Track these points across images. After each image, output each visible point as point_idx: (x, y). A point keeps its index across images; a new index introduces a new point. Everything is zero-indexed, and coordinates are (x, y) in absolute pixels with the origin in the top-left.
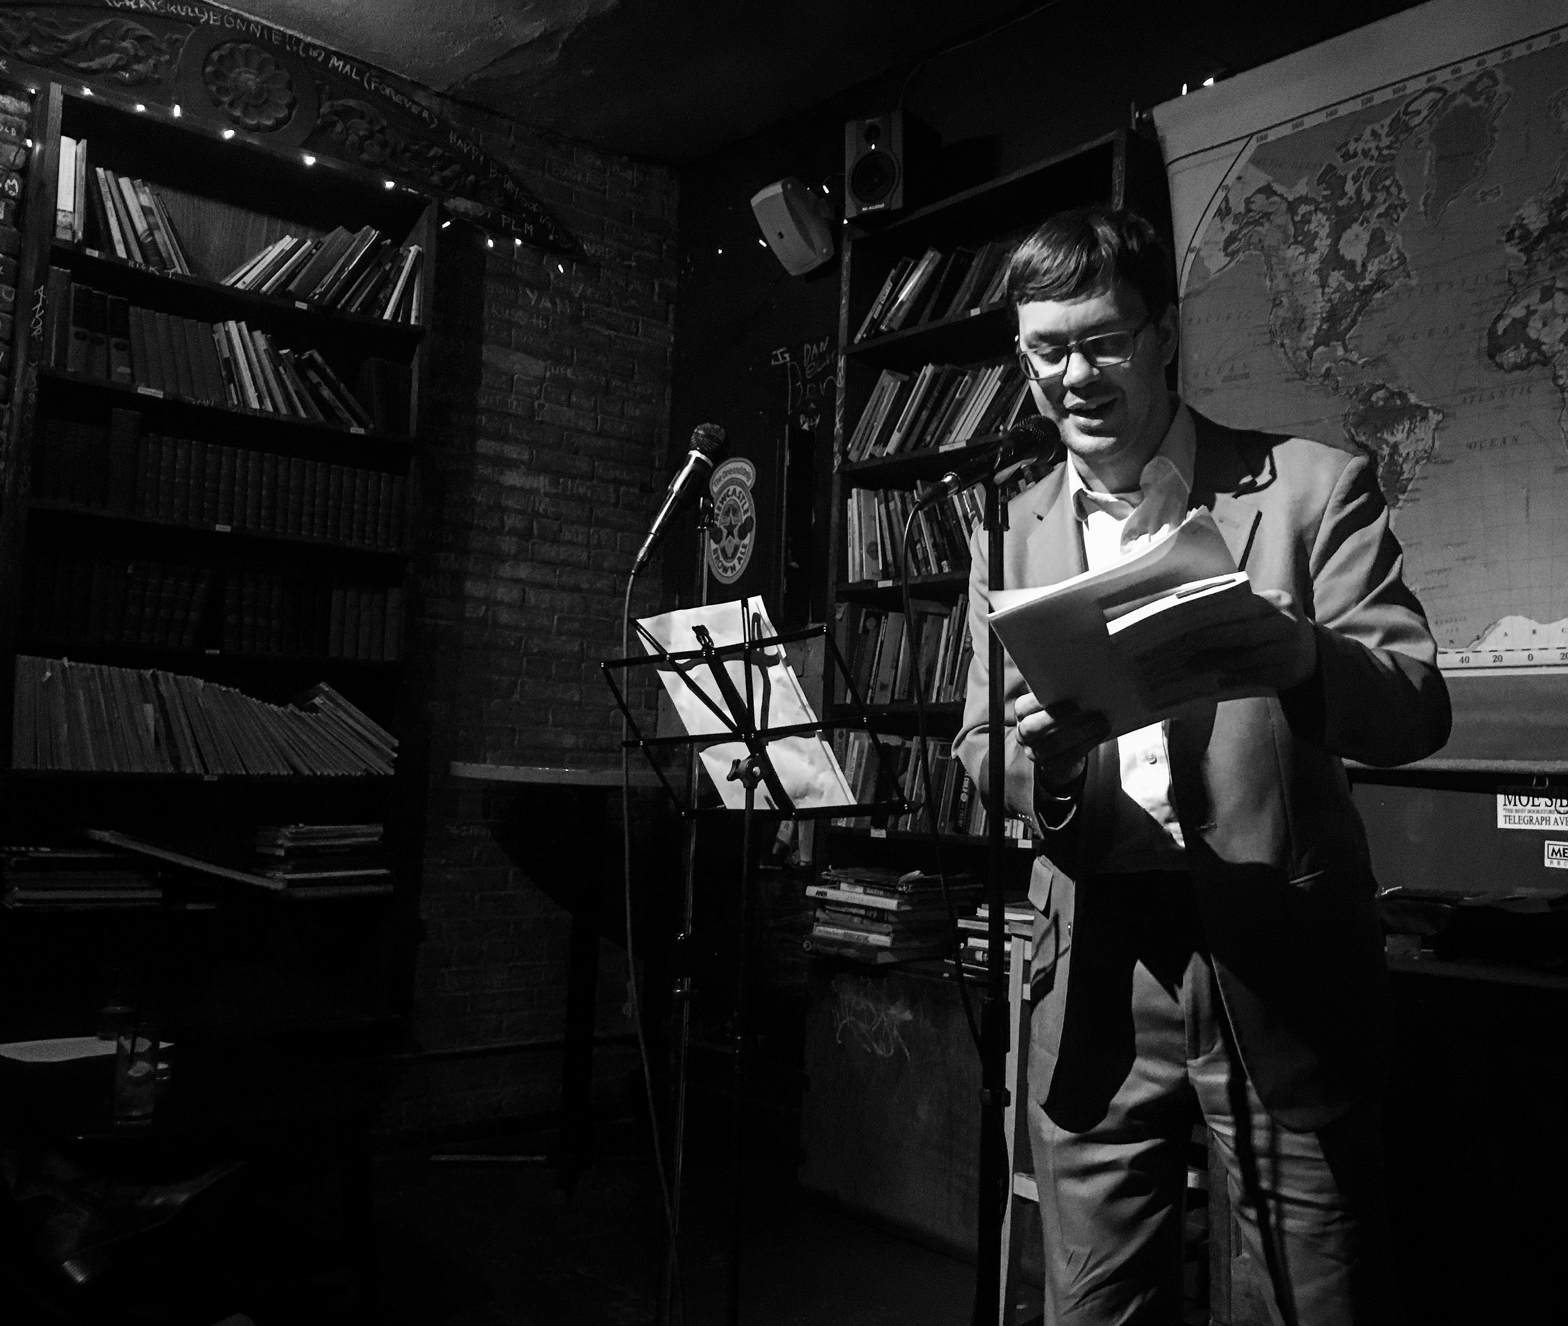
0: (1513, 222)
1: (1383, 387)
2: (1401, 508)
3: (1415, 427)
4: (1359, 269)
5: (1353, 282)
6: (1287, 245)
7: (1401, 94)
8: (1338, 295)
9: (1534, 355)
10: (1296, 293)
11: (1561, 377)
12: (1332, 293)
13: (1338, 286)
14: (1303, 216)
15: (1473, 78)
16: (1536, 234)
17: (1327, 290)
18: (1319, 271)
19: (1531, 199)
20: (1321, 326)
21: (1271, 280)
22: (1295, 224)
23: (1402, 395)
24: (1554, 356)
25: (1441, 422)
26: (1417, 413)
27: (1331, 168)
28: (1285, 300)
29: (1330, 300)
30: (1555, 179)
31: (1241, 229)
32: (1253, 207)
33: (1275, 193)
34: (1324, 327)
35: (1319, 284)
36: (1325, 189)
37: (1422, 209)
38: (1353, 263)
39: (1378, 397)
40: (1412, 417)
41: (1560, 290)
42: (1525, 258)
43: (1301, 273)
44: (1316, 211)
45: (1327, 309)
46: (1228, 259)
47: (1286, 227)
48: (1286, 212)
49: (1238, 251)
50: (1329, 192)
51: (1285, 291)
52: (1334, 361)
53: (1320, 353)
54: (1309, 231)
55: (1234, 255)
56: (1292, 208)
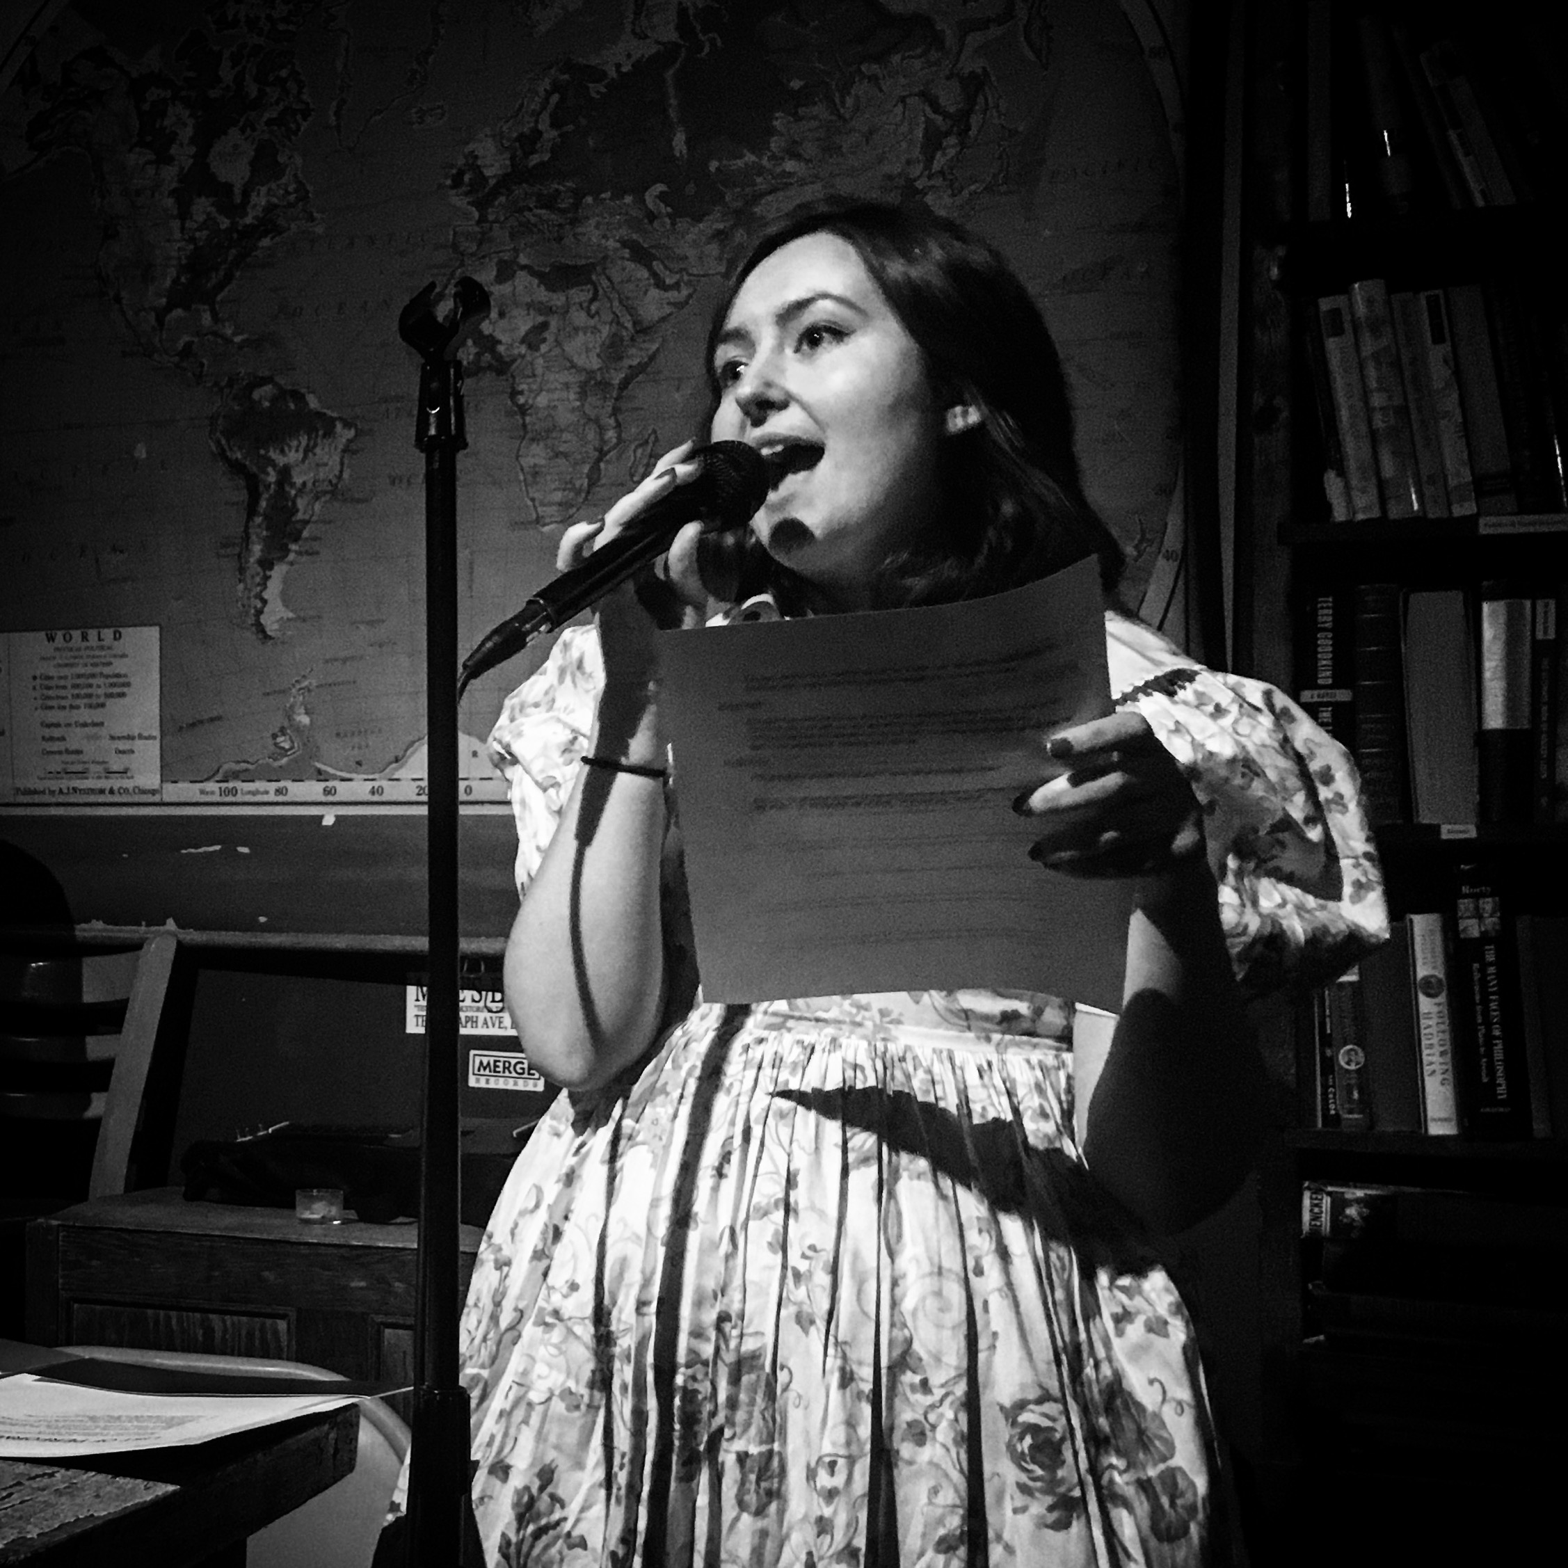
0: (461, 162)
1: (270, 380)
2: (292, 564)
3: (315, 445)
4: (238, 200)
5: (227, 217)
6: (127, 147)
9: (487, 357)
10: (139, 223)
11: (521, 393)
12: (197, 230)
13: (206, 221)
14: (153, 104)
16: (492, 182)
17: (188, 224)
18: (176, 194)
19: (488, 130)
20: (178, 278)
21: (103, 197)
22: (140, 113)
23: (299, 397)
24: (514, 361)
25: (349, 441)
26: (319, 426)
27: (196, 38)
28: (123, 231)
29: (192, 240)
30: (522, 105)
31: (53, 111)
32: (74, 77)
33: (110, 62)
34: (183, 280)
35: (175, 212)
36: (189, 68)
37: (332, 120)
38: (229, 187)
39: (263, 394)
40: (313, 430)
41: (523, 267)
42: (476, 215)
43: (149, 193)
44: (173, 99)
45: (188, 253)
46: (35, 153)
47: (126, 117)
48: (128, 94)
49: (50, 143)
50: (194, 74)
51: (124, 217)
52: (197, 335)
53: (176, 319)
54: (163, 128)
55: (42, 150)
56: (136, 90)
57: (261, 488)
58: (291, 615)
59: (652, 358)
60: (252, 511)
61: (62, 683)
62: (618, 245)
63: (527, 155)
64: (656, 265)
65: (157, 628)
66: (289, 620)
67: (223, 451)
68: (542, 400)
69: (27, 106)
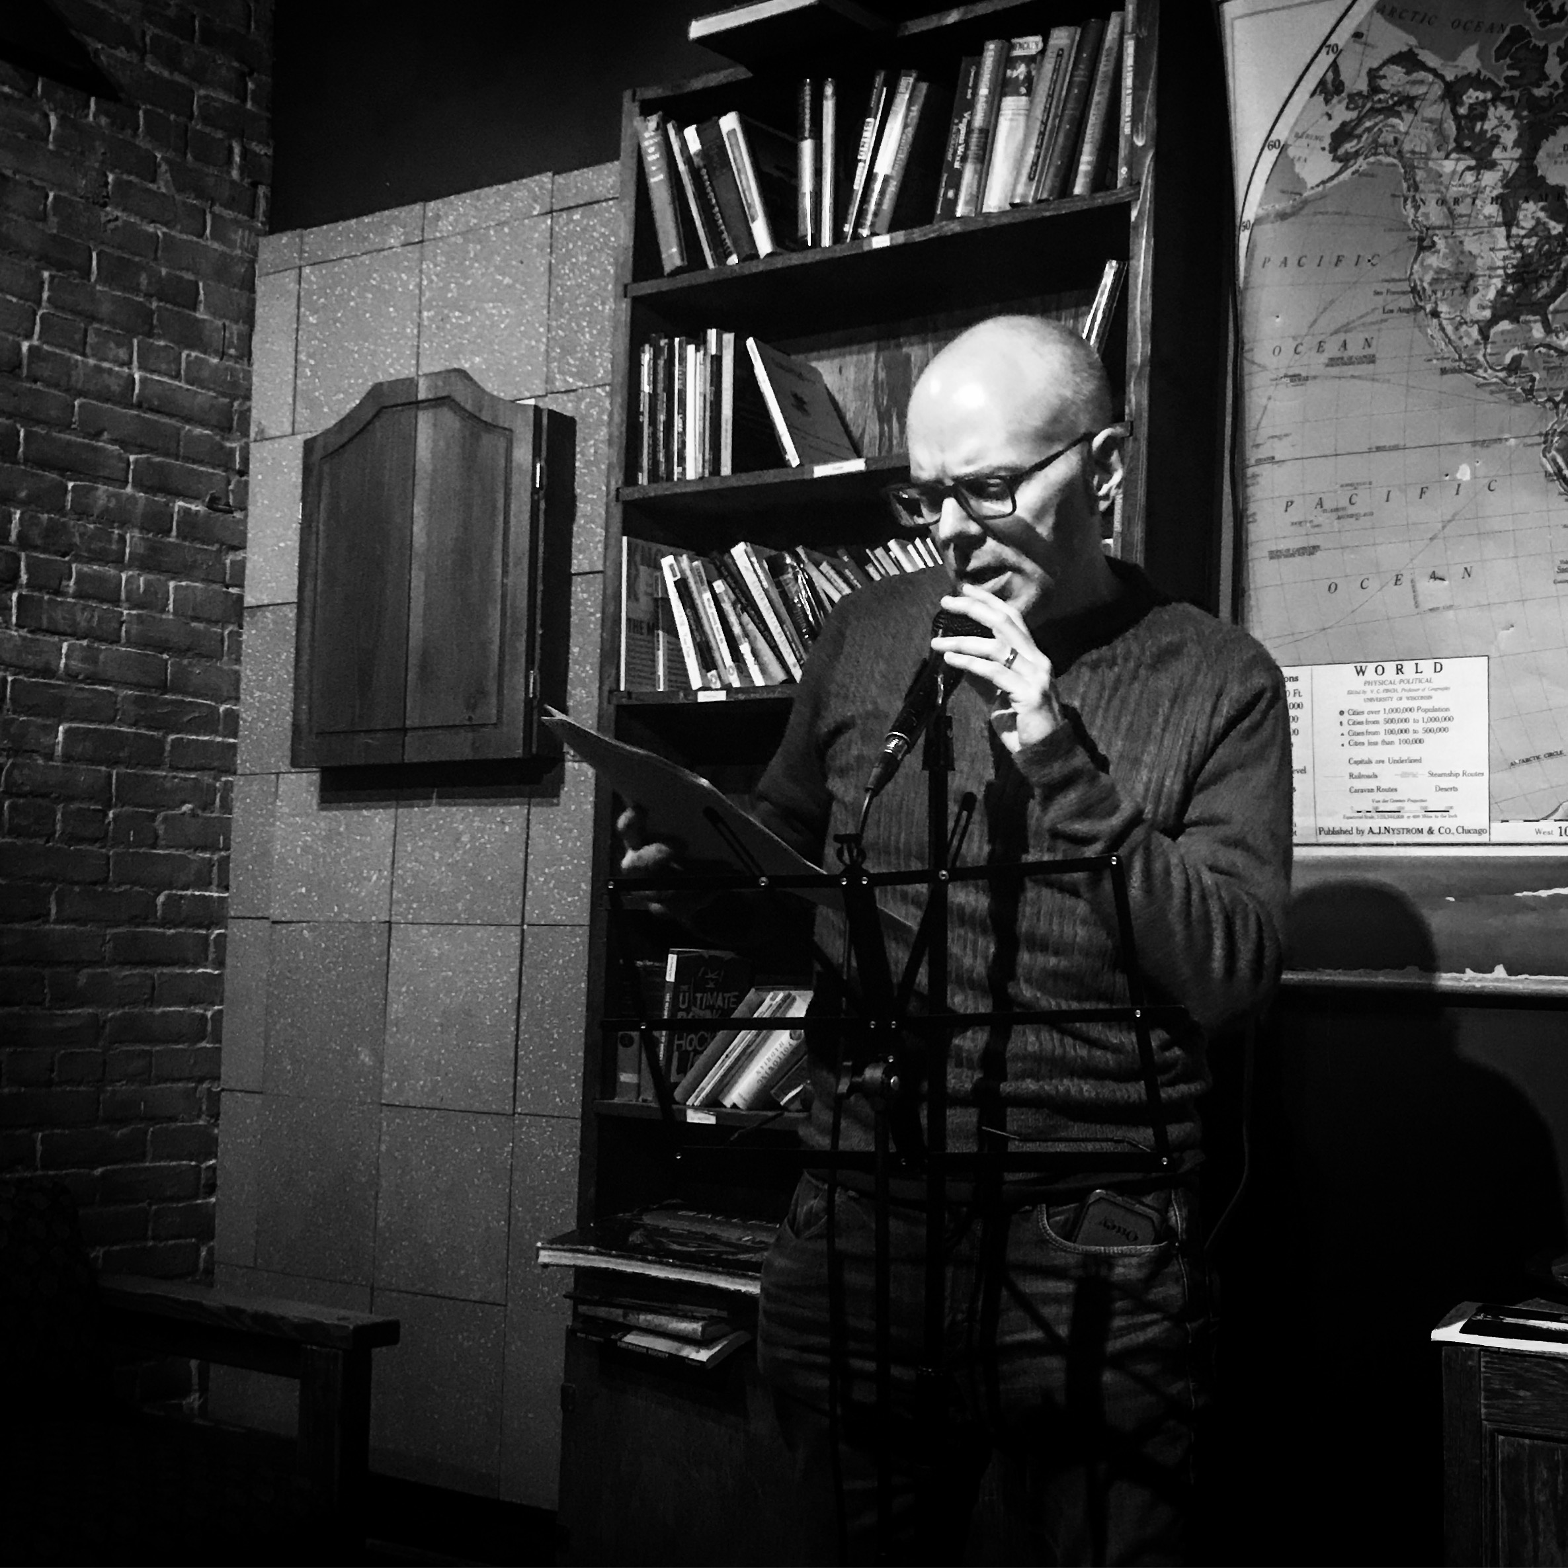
5: (1559, 221)
6: (1442, 154)
8: (1534, 240)
10: (1458, 233)
13: (1533, 229)
14: (1471, 106)
17: (1514, 231)
18: (1497, 199)
20: (1504, 288)
21: (1417, 208)
22: (1457, 117)
27: (1519, 34)
28: (1441, 244)
29: (1520, 247)
31: (1360, 120)
32: (1384, 84)
33: (1423, 67)
34: (1509, 289)
35: (1500, 219)
36: (1510, 67)
38: (1560, 193)
43: (1469, 200)
44: (1494, 101)
45: (1515, 262)
46: (1339, 165)
47: (1441, 122)
48: (1442, 98)
49: (1357, 154)
50: (1516, 73)
51: (1441, 228)
52: (1527, 347)
53: (1502, 333)
54: (1483, 132)
55: (1347, 161)
56: (1452, 93)
61: (1372, 718)
65: (1485, 659)
67: (1560, 470)
69: (1330, 117)
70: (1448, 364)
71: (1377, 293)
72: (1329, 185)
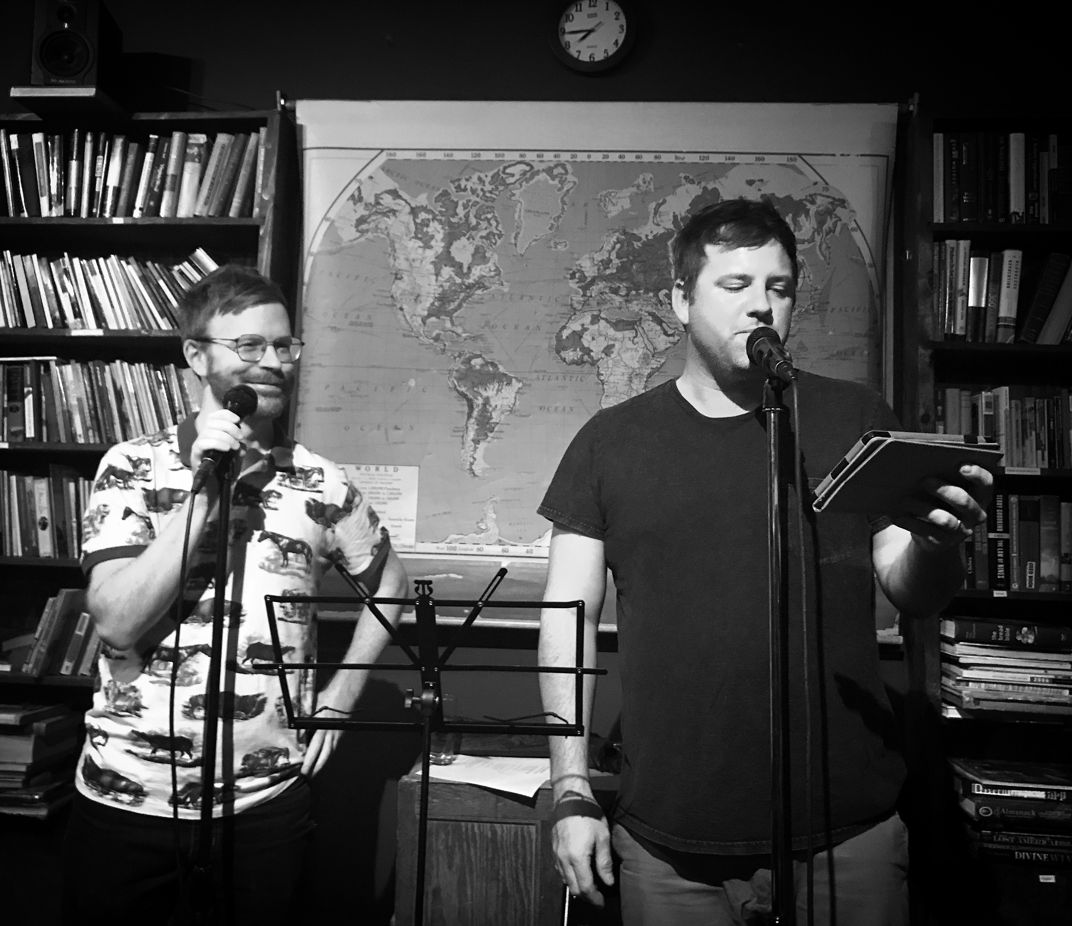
0: (574, 268)
1: (480, 356)
2: (489, 442)
3: (502, 389)
4: (465, 270)
5: (460, 278)
6: (408, 238)
7: (501, 158)
8: (448, 284)
9: (586, 357)
10: (414, 275)
11: (602, 375)
12: (444, 282)
13: (448, 279)
14: (423, 220)
15: (552, 165)
16: (589, 279)
17: (440, 278)
18: (434, 263)
19: (587, 256)
20: (434, 303)
21: (395, 260)
22: (416, 224)
23: (493, 364)
24: (599, 360)
25: (519, 388)
26: (504, 379)
27: (445, 194)
28: (405, 277)
29: (442, 286)
30: (603, 247)
31: (370, 216)
32: (381, 201)
33: (400, 197)
34: (436, 304)
35: (433, 272)
36: (441, 207)
37: (513, 241)
38: (460, 266)
39: (476, 363)
40: (500, 381)
41: (603, 319)
42: (582, 293)
43: (419, 261)
44: (433, 219)
45: (439, 292)
46: (358, 234)
47: (408, 224)
48: (410, 213)
49: (367, 231)
50: (444, 210)
51: (406, 271)
52: (443, 330)
53: (432, 322)
54: (427, 232)
55: (362, 232)
56: (414, 212)
57: (475, 406)
58: (488, 466)
59: (662, 365)
60: (470, 416)
62: (647, 314)
63: (605, 269)
64: (664, 325)
65: (417, 468)
66: (487, 469)
67: (456, 386)
68: (612, 379)
69: (356, 211)
70: (406, 333)
71: (375, 295)
72: (356, 242)
